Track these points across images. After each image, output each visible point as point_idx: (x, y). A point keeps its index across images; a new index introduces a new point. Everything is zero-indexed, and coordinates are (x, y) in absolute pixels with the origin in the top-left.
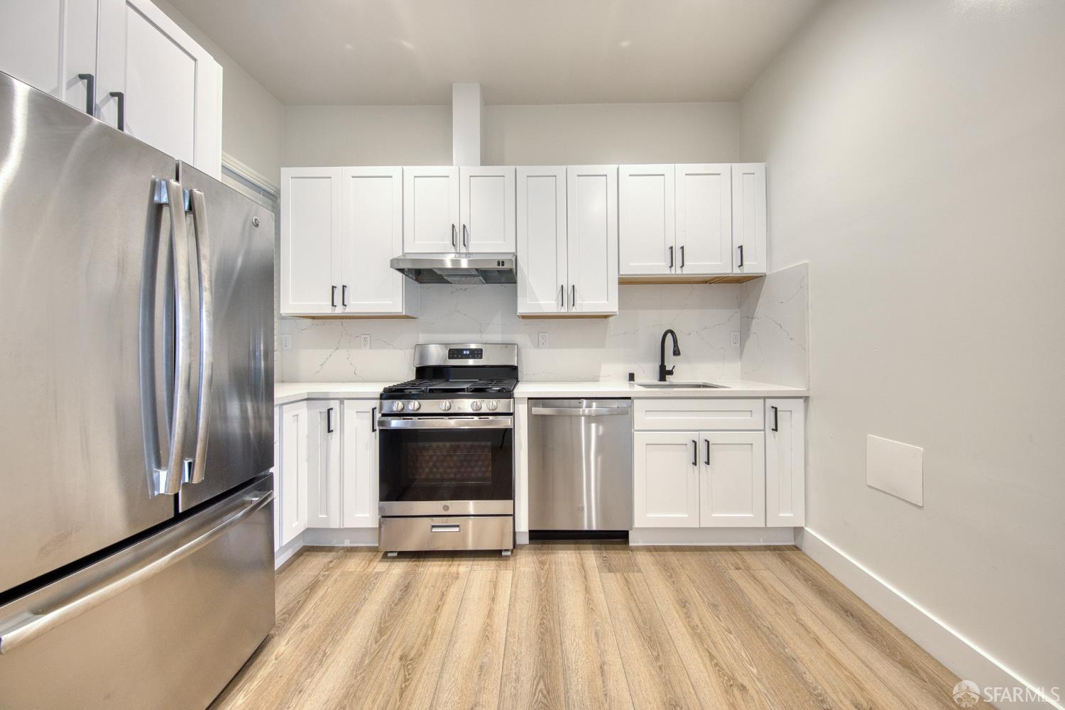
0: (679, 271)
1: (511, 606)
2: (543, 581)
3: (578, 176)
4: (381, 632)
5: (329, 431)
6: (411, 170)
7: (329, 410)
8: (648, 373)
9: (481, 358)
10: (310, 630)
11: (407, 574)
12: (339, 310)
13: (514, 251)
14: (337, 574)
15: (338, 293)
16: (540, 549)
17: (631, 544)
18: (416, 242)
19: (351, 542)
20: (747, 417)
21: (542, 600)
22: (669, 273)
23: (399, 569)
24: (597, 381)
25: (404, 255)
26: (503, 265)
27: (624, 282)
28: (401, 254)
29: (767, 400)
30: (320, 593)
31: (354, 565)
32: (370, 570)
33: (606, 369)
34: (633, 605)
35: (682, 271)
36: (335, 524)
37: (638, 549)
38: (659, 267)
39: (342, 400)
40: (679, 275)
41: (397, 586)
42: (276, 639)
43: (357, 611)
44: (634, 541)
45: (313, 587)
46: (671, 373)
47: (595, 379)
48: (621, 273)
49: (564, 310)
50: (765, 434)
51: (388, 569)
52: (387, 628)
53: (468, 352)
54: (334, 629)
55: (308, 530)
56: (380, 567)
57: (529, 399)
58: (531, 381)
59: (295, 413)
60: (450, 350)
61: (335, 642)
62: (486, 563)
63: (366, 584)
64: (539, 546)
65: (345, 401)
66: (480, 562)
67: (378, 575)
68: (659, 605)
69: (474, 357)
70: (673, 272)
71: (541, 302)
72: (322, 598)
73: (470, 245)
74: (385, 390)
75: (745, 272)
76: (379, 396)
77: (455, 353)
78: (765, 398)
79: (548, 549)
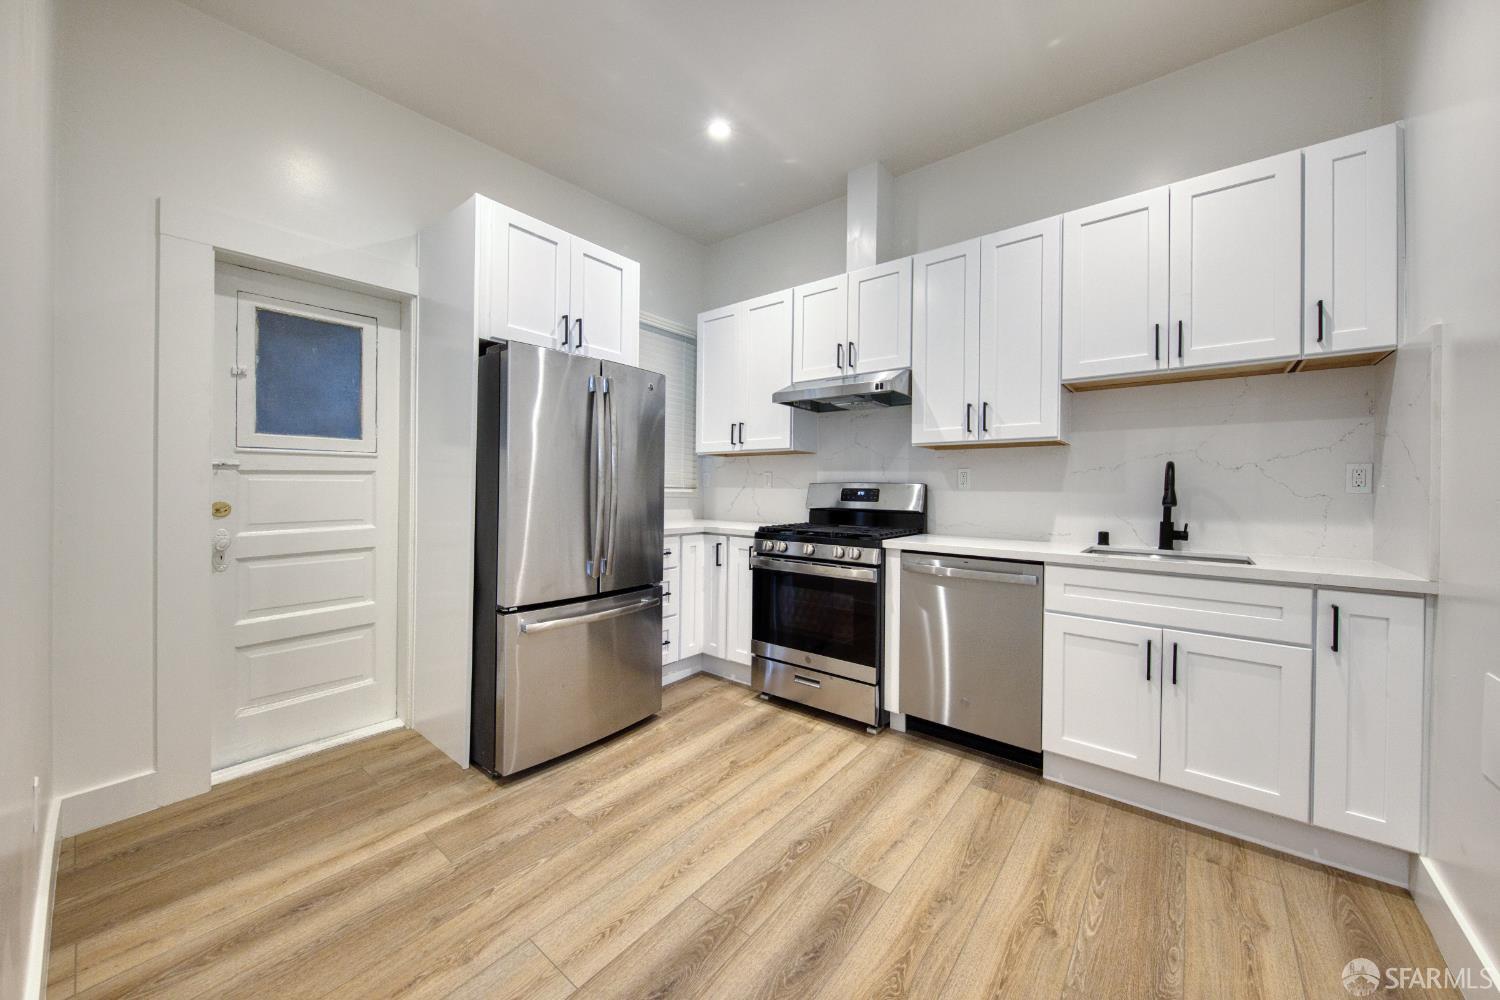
0: (1175, 363)
1: (845, 769)
2: (894, 765)
3: (998, 247)
4: (727, 742)
5: (718, 565)
6: (801, 290)
7: (718, 545)
8: (1138, 534)
9: (877, 500)
10: (683, 723)
11: (768, 715)
12: (737, 448)
13: (908, 365)
14: (716, 696)
15: (737, 429)
16: (914, 741)
17: (1044, 776)
18: (805, 369)
19: (736, 678)
20: (1272, 618)
21: (879, 777)
22: (1155, 368)
23: (764, 709)
24: (1048, 541)
25: (793, 384)
26: (882, 388)
27: (1073, 390)
28: (790, 384)
29: (1320, 593)
30: (699, 704)
31: (732, 695)
32: (741, 702)
33: (1062, 523)
34: (984, 823)
35: (1181, 362)
36: (721, 655)
37: (1054, 785)
38: (1137, 360)
39: (728, 536)
40: (1176, 369)
41: (756, 719)
42: (661, 720)
43: (719, 724)
44: (1049, 771)
45: (695, 699)
46: (1184, 536)
47: (1044, 538)
48: (1064, 378)
49: (973, 438)
50: (1314, 653)
51: (755, 707)
52: (732, 742)
53: (863, 493)
54: (698, 728)
55: (702, 655)
56: (751, 703)
57: (904, 551)
58: (946, 535)
59: (694, 544)
60: (844, 490)
61: (694, 735)
62: (845, 731)
63: (734, 710)
64: (916, 738)
65: (731, 538)
66: (839, 729)
67: (745, 708)
68: (1020, 836)
69: (868, 500)
70: (1163, 365)
71: (942, 429)
72: (699, 708)
73: (858, 365)
74: (761, 529)
75: (1335, 348)
76: (753, 535)
77: (849, 494)
78: (1316, 588)
79: (924, 744)
